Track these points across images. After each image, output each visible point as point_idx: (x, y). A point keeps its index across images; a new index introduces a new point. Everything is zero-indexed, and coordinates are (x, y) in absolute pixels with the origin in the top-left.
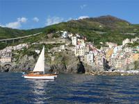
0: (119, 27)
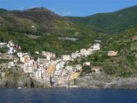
0: (56, 27)
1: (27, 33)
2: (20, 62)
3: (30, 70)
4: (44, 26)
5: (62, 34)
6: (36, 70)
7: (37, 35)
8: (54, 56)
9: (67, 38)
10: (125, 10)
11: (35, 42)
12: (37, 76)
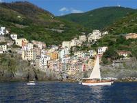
1: (14, 22)
2: (15, 46)
3: (31, 57)
4: (29, 18)
5: (48, 26)
6: (39, 57)
7: (24, 25)
8: (45, 45)
9: (53, 30)
10: (95, 11)
11: (23, 31)
12: (42, 65)
